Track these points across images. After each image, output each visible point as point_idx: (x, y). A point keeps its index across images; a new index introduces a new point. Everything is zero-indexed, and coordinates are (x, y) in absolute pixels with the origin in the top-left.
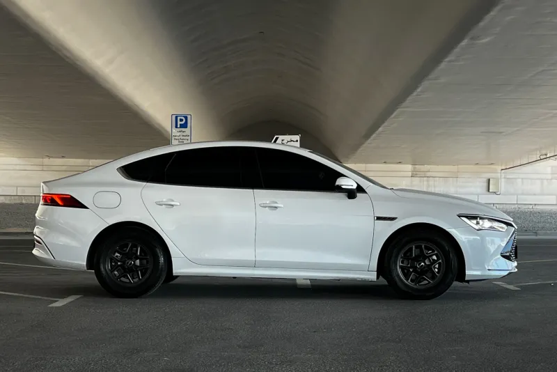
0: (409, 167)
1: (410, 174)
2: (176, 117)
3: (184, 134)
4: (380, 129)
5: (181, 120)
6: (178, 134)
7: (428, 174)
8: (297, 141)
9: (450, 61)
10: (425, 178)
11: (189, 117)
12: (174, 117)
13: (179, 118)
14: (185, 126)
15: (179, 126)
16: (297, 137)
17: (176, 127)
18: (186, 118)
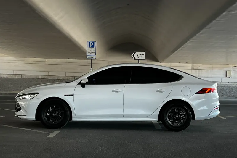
0: (190, 65)
1: (191, 68)
2: (89, 43)
3: (93, 50)
4: (180, 49)
5: (91, 44)
6: (90, 50)
7: (199, 68)
8: (144, 54)
9: (217, 21)
10: (198, 70)
11: (95, 42)
12: (88, 42)
13: (90, 43)
14: (93, 46)
15: (90, 47)
16: (144, 53)
17: (89, 47)
18: (94, 43)
